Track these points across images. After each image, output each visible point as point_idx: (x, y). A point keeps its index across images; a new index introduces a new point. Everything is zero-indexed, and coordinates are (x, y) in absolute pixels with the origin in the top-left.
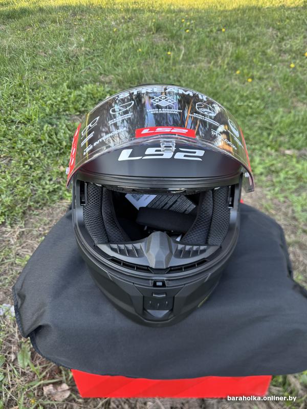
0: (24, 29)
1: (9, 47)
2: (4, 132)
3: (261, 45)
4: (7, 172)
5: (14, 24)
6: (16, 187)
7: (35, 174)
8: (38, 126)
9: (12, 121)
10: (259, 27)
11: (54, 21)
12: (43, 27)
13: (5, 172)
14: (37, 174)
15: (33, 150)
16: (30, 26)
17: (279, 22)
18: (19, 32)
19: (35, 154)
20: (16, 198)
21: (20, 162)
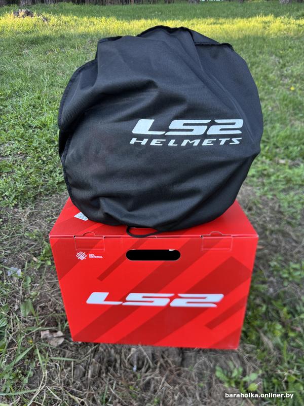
0: (45, 53)
1: (31, 67)
2: (22, 134)
3: (264, 70)
4: (22, 165)
5: (37, 48)
6: (29, 177)
7: (47, 168)
8: (52, 131)
9: (30, 126)
10: (262, 55)
11: (73, 47)
12: (63, 52)
13: (20, 166)
14: (49, 168)
15: (47, 149)
16: (51, 50)
17: (282, 50)
18: (41, 55)
19: (48, 152)
20: (29, 186)
21: (34, 158)
